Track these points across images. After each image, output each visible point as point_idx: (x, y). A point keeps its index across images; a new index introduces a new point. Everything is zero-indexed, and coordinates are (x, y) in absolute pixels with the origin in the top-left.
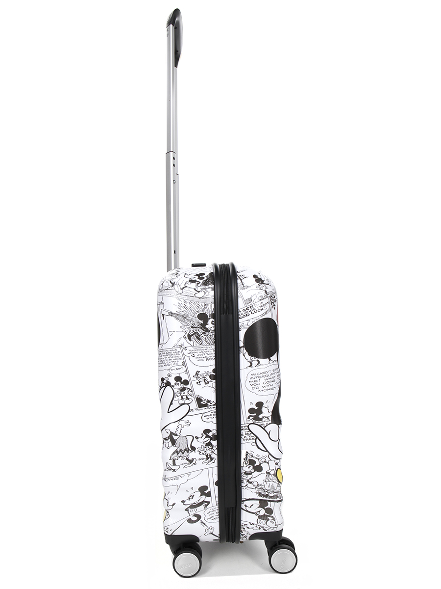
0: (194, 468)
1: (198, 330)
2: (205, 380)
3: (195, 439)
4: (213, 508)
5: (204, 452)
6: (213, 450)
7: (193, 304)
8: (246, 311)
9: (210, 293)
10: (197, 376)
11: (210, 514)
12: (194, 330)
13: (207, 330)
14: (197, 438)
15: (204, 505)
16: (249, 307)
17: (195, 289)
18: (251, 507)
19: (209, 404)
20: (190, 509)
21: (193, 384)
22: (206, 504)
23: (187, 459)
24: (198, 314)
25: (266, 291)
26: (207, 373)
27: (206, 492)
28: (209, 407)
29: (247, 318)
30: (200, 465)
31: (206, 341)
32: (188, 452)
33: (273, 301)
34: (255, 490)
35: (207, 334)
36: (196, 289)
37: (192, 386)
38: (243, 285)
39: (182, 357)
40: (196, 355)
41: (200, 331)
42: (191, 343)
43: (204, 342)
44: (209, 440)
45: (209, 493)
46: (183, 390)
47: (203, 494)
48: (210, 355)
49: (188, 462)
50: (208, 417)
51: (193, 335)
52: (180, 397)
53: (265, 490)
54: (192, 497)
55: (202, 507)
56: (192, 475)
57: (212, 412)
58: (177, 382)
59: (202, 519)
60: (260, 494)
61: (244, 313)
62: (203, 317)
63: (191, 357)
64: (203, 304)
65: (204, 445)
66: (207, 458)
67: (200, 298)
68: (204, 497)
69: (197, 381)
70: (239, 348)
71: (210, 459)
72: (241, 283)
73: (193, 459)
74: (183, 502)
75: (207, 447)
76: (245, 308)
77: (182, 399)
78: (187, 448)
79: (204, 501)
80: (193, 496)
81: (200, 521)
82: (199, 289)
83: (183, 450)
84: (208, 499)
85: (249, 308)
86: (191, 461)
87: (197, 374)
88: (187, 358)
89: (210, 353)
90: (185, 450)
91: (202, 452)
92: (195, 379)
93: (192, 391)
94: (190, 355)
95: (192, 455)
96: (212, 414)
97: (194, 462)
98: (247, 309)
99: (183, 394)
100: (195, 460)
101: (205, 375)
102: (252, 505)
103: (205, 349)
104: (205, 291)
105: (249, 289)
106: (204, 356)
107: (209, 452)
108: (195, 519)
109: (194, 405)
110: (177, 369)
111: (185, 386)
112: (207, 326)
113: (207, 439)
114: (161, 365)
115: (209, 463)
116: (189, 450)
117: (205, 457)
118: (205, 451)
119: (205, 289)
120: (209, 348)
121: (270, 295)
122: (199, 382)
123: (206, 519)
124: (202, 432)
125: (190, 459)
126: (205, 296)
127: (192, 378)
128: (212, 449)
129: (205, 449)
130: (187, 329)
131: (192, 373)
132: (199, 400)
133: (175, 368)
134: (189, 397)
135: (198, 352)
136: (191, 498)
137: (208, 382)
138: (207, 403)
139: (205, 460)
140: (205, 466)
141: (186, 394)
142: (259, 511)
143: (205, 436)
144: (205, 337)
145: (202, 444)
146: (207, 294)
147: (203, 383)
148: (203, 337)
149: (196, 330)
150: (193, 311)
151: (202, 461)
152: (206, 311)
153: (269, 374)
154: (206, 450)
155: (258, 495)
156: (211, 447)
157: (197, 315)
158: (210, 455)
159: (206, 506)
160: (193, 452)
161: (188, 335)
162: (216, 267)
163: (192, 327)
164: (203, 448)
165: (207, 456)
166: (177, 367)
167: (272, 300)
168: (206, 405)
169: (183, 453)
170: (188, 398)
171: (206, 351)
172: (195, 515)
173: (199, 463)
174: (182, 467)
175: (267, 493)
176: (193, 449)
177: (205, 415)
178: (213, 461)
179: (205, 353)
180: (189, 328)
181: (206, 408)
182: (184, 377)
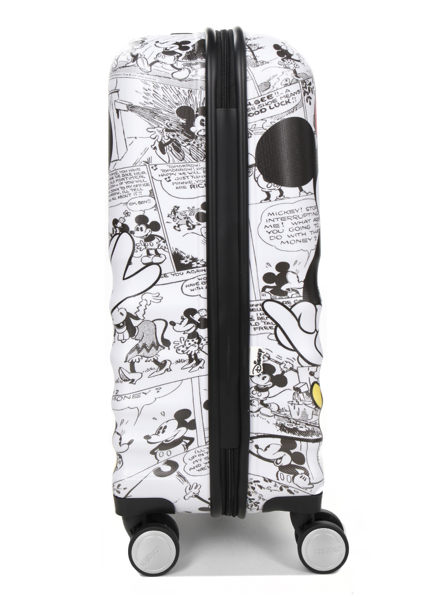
0: (167, 377)
1: (178, 136)
2: (188, 222)
3: (170, 326)
4: (199, 449)
5: (184, 349)
6: (201, 346)
7: (168, 90)
8: (261, 103)
9: (198, 72)
10: (175, 214)
11: (194, 460)
12: (171, 135)
13: (192, 136)
14: (173, 324)
15: (183, 443)
16: (266, 96)
17: (172, 65)
18: (266, 449)
19: (195, 264)
20: (159, 452)
21: (168, 229)
22: (188, 441)
23: (156, 362)
24: (178, 107)
25: (295, 72)
26: (191, 210)
27: (188, 420)
28: (195, 270)
29: (261, 116)
30: (177, 372)
31: (191, 155)
32: (157, 349)
33: (307, 90)
34: (273, 420)
35: (192, 143)
36: (175, 65)
37: (165, 232)
38: (255, 59)
39: (149, 182)
40: (173, 178)
41: (181, 138)
42: (165, 157)
43: (187, 156)
44: (194, 328)
45: (193, 422)
46: (150, 238)
47: (182, 423)
48: (197, 179)
49: (156, 367)
50: (192, 288)
51: (168, 144)
52: (144, 253)
53: (292, 420)
54: (162, 429)
55: (180, 448)
56: (165, 390)
57: (200, 277)
58: (139, 225)
59: (180, 469)
60: (282, 427)
61: (256, 106)
62: (186, 112)
63: (164, 182)
64: (186, 91)
65: (186, 336)
66: (191, 360)
67: (181, 80)
68: (183, 429)
69: (174, 224)
70: (248, 167)
71: (194, 362)
72: (252, 57)
73: (165, 362)
74: (147, 437)
75: (190, 340)
76: (259, 99)
77: (149, 254)
78: (155, 341)
79: (183, 438)
80: (165, 427)
81: (175, 473)
82: (180, 65)
83: (149, 344)
84: (190, 433)
85: (266, 99)
86: (161, 365)
87: (174, 211)
88: (157, 184)
89: (198, 175)
90: (153, 345)
91: (181, 348)
92: (171, 220)
93: (165, 242)
94: (162, 178)
95: (164, 354)
96: (200, 281)
97: (167, 366)
98: (262, 100)
99: (149, 247)
100: (168, 363)
101: (188, 213)
102: (269, 446)
103: (189, 168)
104: (189, 68)
105: (266, 66)
106: (187, 180)
107: (193, 349)
108: (167, 468)
109: (168, 266)
110: (140, 203)
111: (154, 233)
112: (193, 129)
113: (191, 325)
114: (113, 197)
115: (194, 369)
116: (159, 345)
117: (186, 357)
118: (187, 348)
119: (190, 65)
120: (195, 167)
121: (301, 79)
122: (178, 226)
123: (187, 469)
124: (183, 314)
125: (160, 360)
126: (190, 77)
127: (166, 219)
128: (199, 343)
129: (187, 343)
130: (157, 133)
131: (167, 209)
132: (177, 257)
133: (136, 200)
134: (160, 251)
135: (177, 172)
136: (161, 431)
137: (194, 227)
138: (191, 263)
139: (186, 363)
140: (186, 374)
141: (155, 246)
142: (281, 458)
143: (186, 320)
144: (188, 147)
145: (181, 335)
146: (193, 73)
147: (184, 228)
148: (185, 147)
149: (174, 136)
150: (168, 103)
151: (181, 365)
152: (191, 103)
153: (300, 214)
154: (188, 346)
155: (278, 428)
156: (197, 341)
157: (175, 110)
158: (195, 355)
159: (188, 445)
160: (167, 348)
161: (161, 143)
162: (210, 33)
163: (167, 130)
164: (183, 342)
165: (190, 356)
166: (141, 199)
167: (306, 87)
168: (189, 266)
169: (148, 351)
170: (158, 254)
171: (190, 172)
172: (169, 463)
173: (176, 368)
174: (146, 375)
175: (294, 426)
176: (166, 343)
177: (188, 283)
178: (201, 365)
179: (188, 175)
180: (162, 132)
181: (190, 270)
182: (152, 217)
